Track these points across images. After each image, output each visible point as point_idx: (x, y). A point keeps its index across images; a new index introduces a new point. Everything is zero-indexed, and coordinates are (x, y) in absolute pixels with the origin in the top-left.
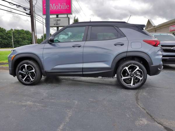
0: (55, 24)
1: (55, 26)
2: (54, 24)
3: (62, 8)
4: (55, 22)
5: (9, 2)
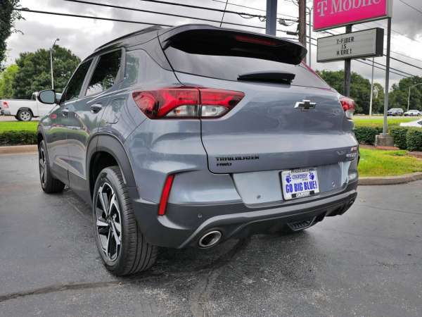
0: (340, 53)
1: (340, 56)
2: (338, 53)
3: (362, 3)
4: (339, 47)
5: (239, 14)
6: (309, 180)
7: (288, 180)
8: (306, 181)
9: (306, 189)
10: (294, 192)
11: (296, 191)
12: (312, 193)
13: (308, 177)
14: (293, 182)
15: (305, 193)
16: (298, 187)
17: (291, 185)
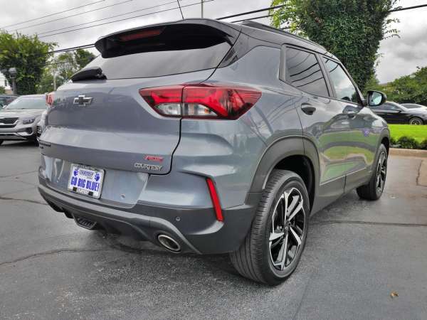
6: (93, 180)
7: (75, 173)
8: (90, 180)
9: (87, 188)
10: (76, 186)
11: (79, 186)
12: (91, 194)
13: (94, 177)
14: (79, 176)
15: (85, 191)
16: (81, 183)
17: (76, 178)
